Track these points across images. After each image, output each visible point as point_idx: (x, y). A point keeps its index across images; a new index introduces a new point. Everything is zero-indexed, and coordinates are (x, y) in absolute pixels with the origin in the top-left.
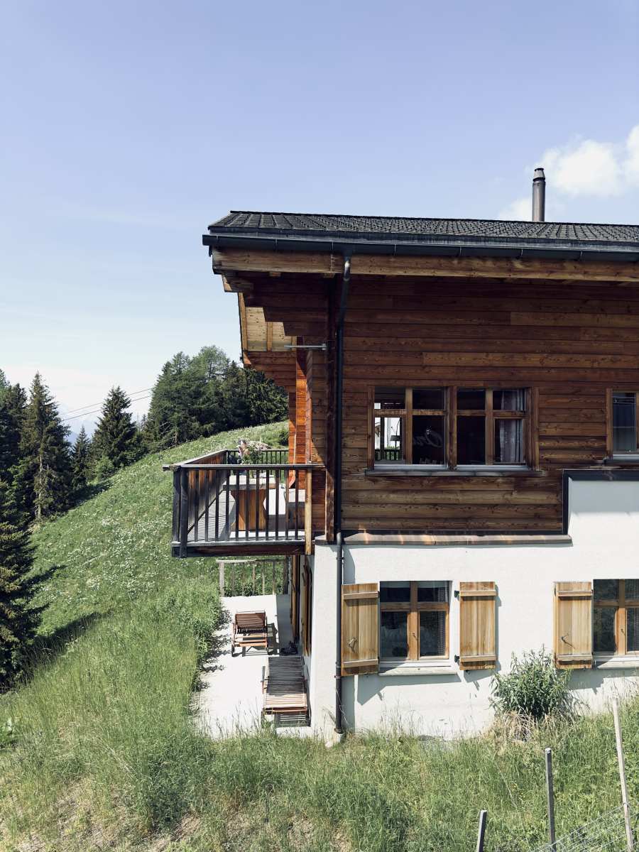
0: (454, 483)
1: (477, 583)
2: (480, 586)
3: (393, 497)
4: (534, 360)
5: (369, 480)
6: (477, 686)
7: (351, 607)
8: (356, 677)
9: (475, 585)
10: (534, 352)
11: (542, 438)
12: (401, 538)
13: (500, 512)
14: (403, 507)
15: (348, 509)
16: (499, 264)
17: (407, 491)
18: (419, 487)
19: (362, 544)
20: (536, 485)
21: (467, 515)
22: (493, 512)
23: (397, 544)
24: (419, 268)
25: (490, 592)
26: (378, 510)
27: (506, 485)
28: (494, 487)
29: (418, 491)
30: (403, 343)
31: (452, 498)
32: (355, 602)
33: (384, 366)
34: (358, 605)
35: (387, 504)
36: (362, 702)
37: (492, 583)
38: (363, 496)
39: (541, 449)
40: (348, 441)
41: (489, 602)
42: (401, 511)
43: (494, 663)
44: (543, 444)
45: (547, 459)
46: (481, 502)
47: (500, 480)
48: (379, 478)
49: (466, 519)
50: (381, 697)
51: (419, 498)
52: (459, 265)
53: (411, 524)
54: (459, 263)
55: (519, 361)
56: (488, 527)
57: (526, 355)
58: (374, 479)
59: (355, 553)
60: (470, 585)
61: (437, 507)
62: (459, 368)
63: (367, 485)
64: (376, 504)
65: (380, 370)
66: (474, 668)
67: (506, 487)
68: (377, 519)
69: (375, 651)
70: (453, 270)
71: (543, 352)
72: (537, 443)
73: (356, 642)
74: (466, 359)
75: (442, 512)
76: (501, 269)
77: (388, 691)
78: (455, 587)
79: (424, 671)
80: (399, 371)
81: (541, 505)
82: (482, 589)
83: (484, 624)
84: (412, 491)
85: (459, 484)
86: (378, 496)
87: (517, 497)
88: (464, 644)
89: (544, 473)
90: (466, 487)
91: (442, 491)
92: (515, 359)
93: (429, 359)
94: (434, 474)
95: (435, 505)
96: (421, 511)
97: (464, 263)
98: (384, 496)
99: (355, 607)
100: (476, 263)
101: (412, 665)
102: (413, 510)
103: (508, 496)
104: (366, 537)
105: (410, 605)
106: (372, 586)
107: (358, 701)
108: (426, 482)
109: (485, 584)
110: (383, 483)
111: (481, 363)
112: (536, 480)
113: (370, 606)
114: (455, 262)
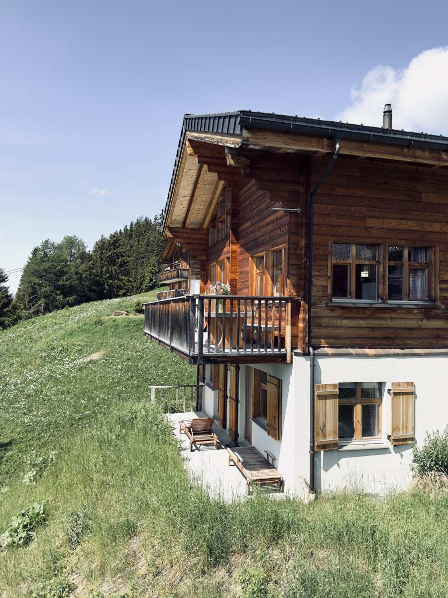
0: (386, 313)
1: (403, 383)
2: (405, 385)
3: (345, 322)
4: (437, 227)
5: (329, 309)
6: (402, 456)
7: (321, 401)
8: (322, 452)
9: (402, 384)
10: (436, 222)
11: (441, 282)
12: (351, 351)
13: (414, 334)
14: (352, 330)
15: (315, 331)
16: (432, 155)
17: (355, 318)
18: (362, 315)
19: (326, 355)
20: (438, 314)
21: (393, 336)
22: (411, 334)
23: (349, 355)
24: (383, 153)
25: (410, 389)
26: (335, 332)
27: (419, 315)
28: (412, 316)
29: (362, 318)
30: (353, 210)
31: (384, 323)
32: (324, 397)
33: (339, 226)
34: (326, 399)
35: (341, 327)
36: (326, 470)
37: (412, 383)
38: (325, 321)
39: (442, 290)
40: (315, 281)
41: (411, 396)
42: (351, 332)
43: (413, 439)
44: (442, 286)
45: (444, 297)
46: (403, 326)
47: (415, 311)
48: (337, 309)
49: (393, 339)
50: (339, 465)
51: (362, 323)
52: (408, 153)
53: (358, 342)
54: (408, 152)
55: (427, 227)
56: (408, 344)
57: (432, 223)
58: (333, 309)
59: (321, 361)
60: (399, 385)
61: (374, 330)
62: (390, 230)
63: (327, 313)
64: (333, 327)
65: (337, 229)
66: (401, 443)
67: (419, 316)
68: (334, 338)
69: (336, 433)
70: (404, 156)
71: (442, 222)
72: (438, 286)
73: (325, 426)
74: (393, 224)
75: (378, 334)
76: (434, 158)
77: (343, 461)
78: (388, 386)
79: (367, 447)
80: (350, 231)
81: (440, 329)
82: (406, 387)
83: (407, 412)
84: (358, 318)
85: (389, 313)
86: (335, 321)
87: (426, 323)
88: (395, 426)
89: (443, 307)
90: (394, 315)
91: (377, 319)
92: (425, 226)
93: (371, 222)
94: (373, 306)
95: (373, 328)
96: (365, 332)
97: (411, 152)
98: (339, 322)
99: (324, 401)
100: (419, 153)
101: (358, 442)
102: (358, 332)
103: (420, 323)
104: (329, 351)
105: (356, 400)
106: (334, 386)
107: (324, 469)
108: (367, 312)
109: (408, 384)
110: (338, 312)
111: (403, 227)
112: (438, 311)
113: (333, 400)
114: (406, 151)
